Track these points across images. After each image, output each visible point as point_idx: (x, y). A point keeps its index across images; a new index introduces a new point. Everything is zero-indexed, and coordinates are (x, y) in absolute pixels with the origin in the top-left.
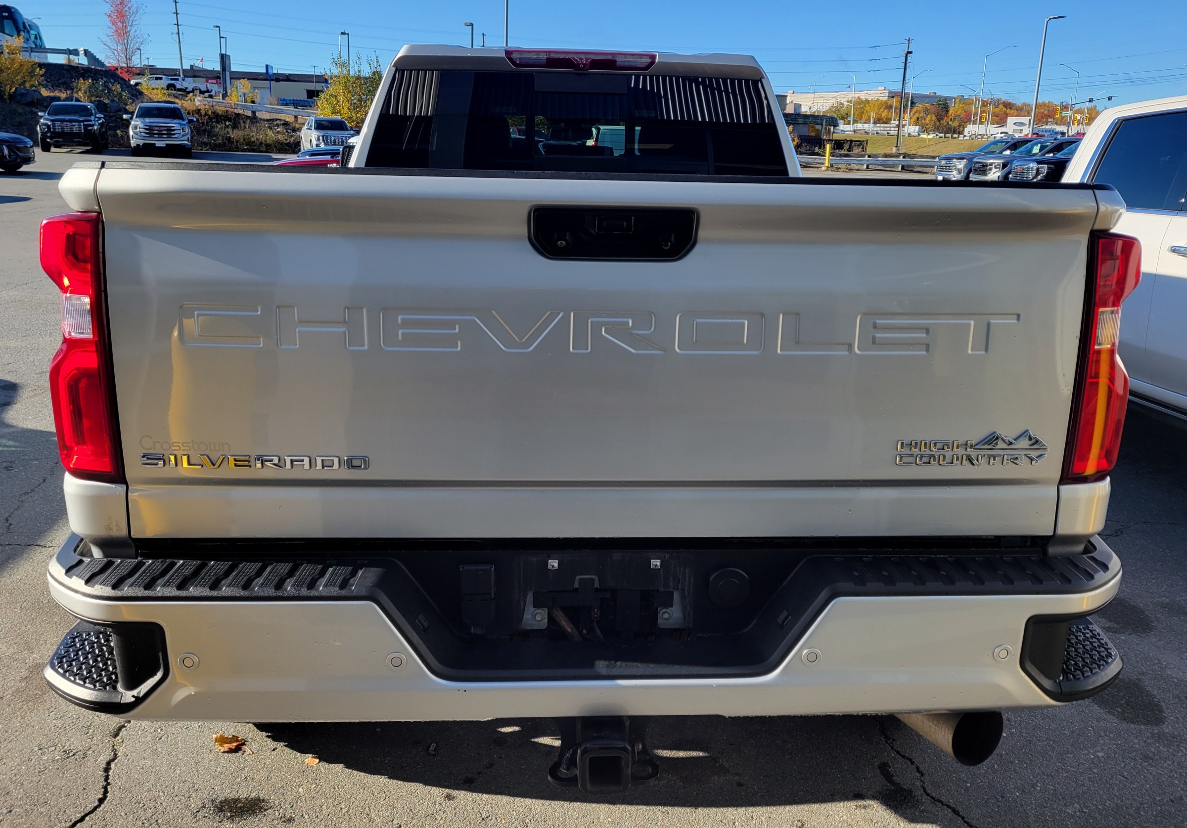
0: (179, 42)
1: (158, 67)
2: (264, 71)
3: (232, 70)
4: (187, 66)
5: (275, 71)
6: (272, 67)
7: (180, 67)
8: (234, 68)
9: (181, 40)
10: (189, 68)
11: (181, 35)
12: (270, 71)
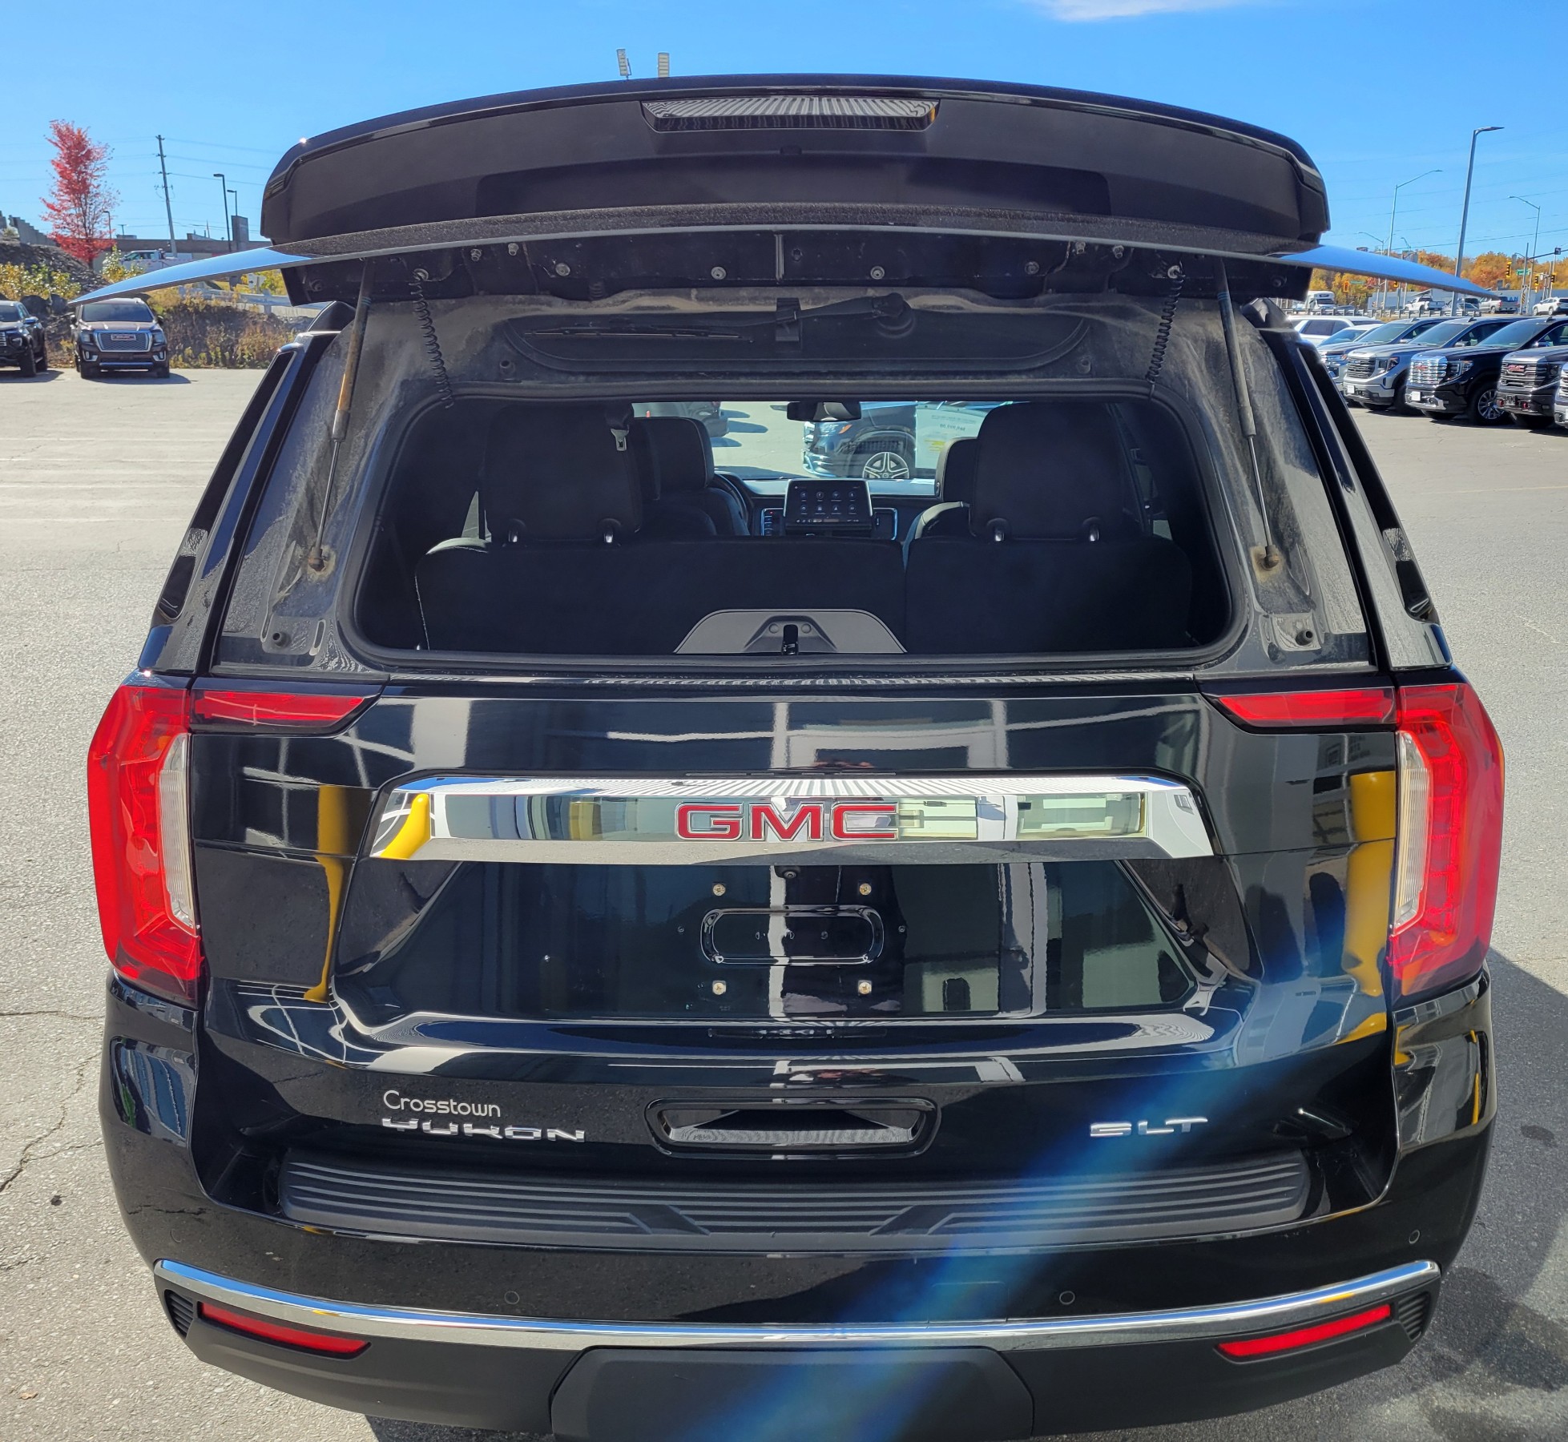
4: (179, 235)
7: (169, 238)
9: (170, 197)
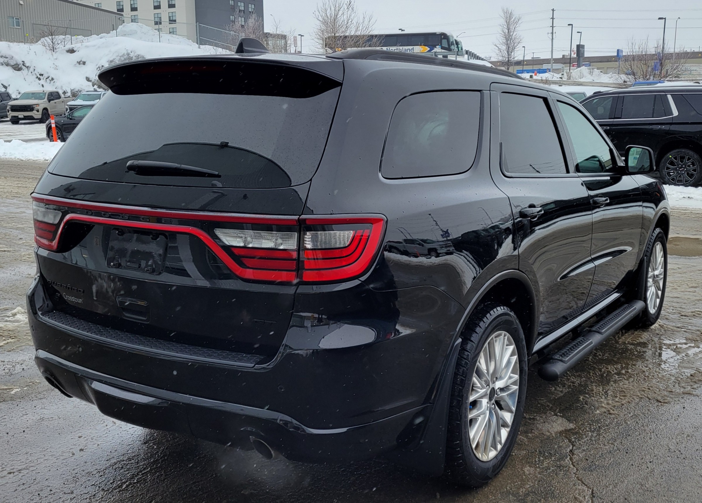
0: (552, 39)
1: (542, 58)
2: (616, 54)
3: (585, 56)
5: (624, 54)
6: (622, 51)
7: (551, 58)
8: (586, 55)
9: (554, 38)
10: (561, 57)
12: (620, 54)
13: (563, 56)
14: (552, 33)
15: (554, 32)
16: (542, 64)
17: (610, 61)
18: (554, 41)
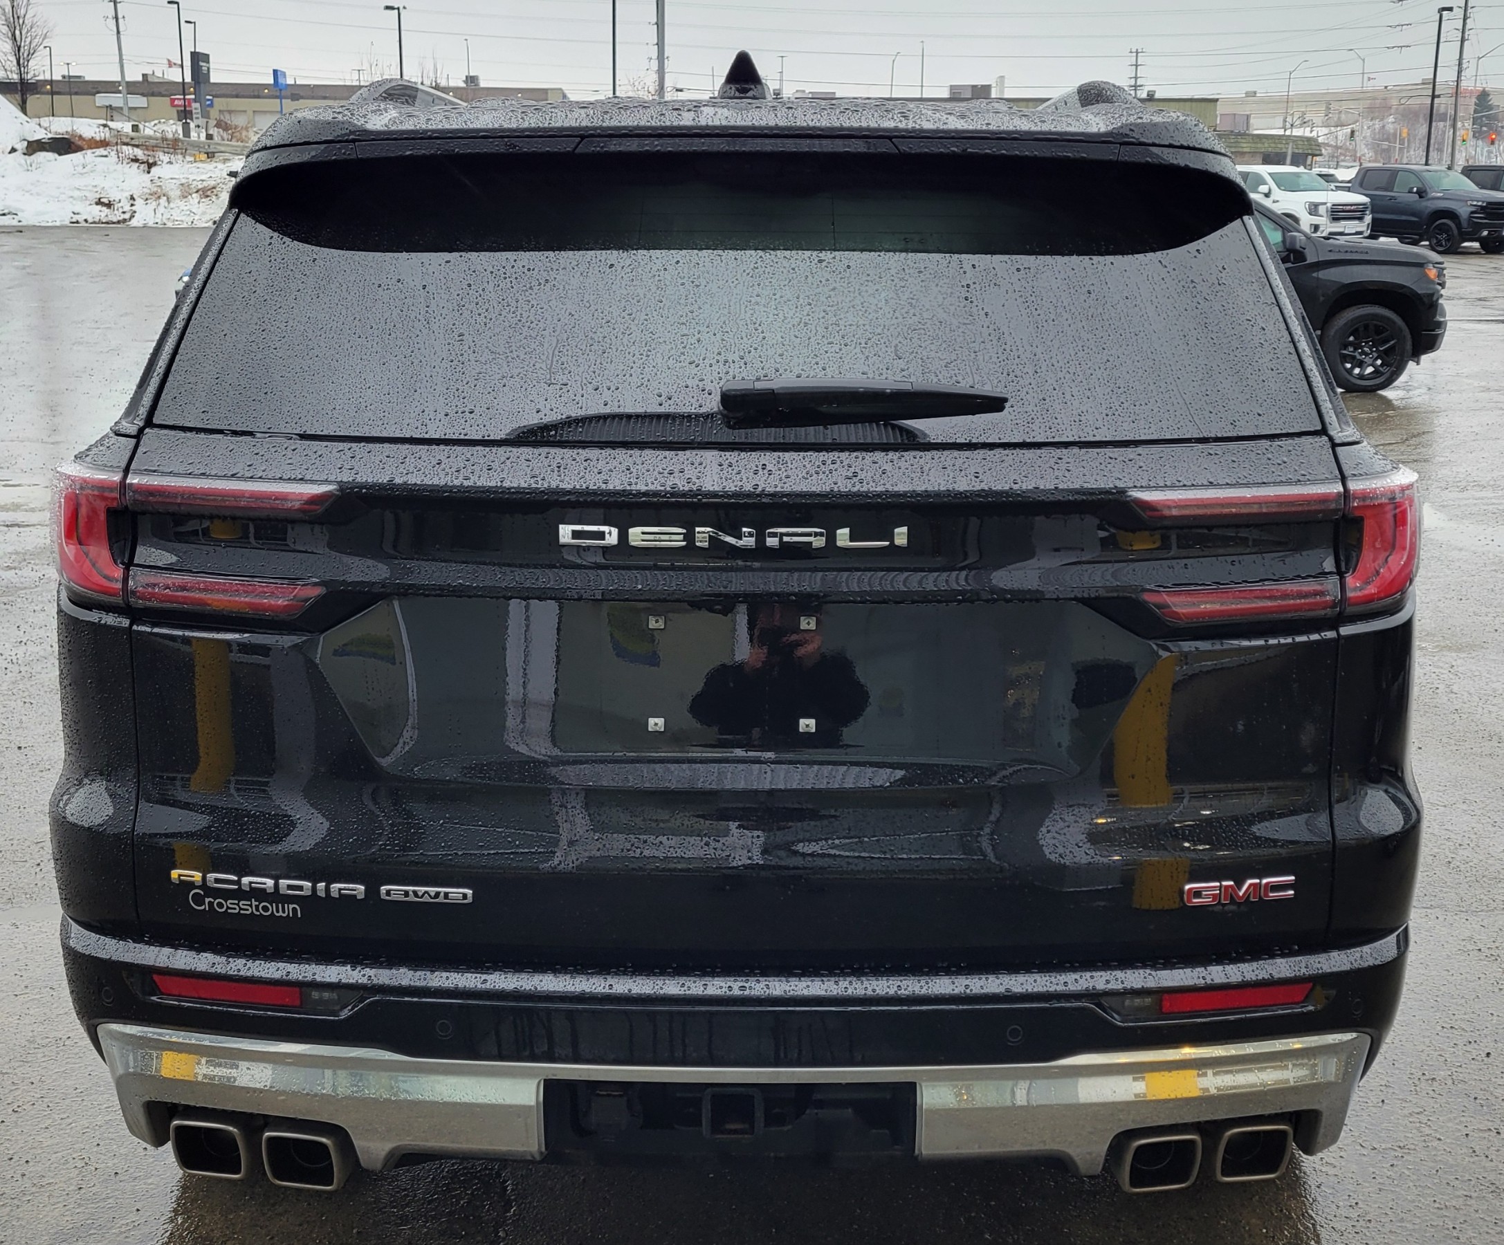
0: (118, 32)
1: (87, 79)
2: (270, 80)
3: (212, 81)
5: (290, 81)
6: (284, 74)
7: (119, 79)
8: (215, 78)
9: (121, 30)
10: (140, 79)
11: (121, 21)
12: (281, 80)
13: (144, 76)
14: (117, 18)
15: (120, 16)
16: (94, 94)
17: (258, 97)
18: (122, 37)
